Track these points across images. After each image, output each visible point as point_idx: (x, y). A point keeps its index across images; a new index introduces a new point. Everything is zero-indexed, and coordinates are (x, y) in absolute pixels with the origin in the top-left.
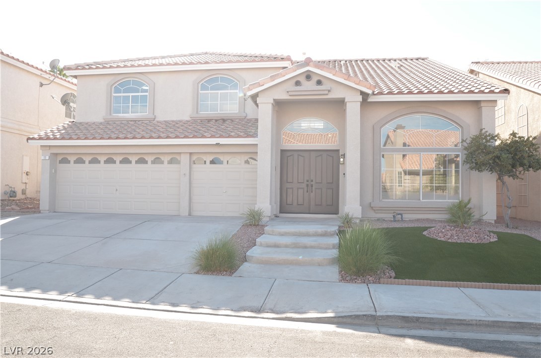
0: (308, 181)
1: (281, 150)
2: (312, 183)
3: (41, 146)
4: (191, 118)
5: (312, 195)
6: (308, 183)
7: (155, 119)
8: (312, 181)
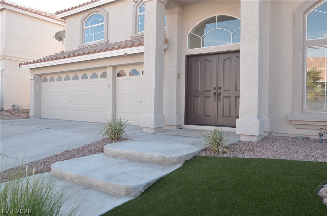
0: (215, 89)
1: (186, 56)
2: (219, 91)
3: (30, 69)
4: (131, 38)
5: (220, 104)
6: (215, 91)
7: (108, 43)
8: (220, 88)
